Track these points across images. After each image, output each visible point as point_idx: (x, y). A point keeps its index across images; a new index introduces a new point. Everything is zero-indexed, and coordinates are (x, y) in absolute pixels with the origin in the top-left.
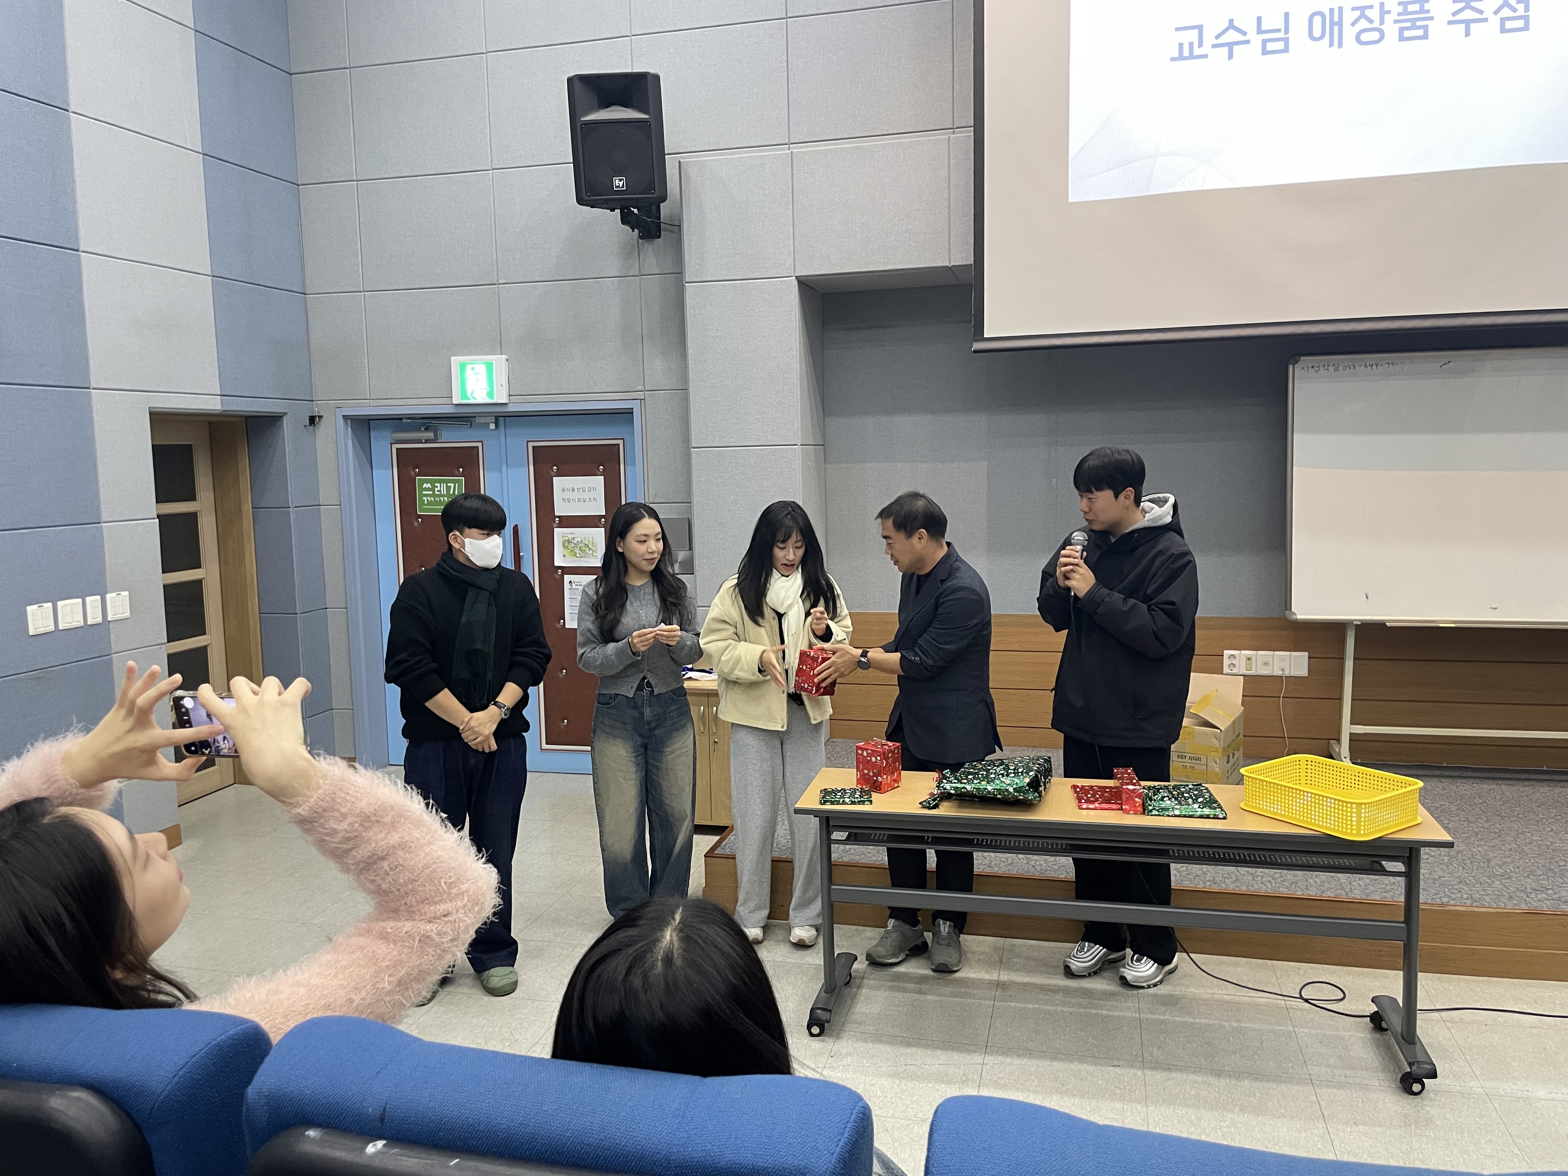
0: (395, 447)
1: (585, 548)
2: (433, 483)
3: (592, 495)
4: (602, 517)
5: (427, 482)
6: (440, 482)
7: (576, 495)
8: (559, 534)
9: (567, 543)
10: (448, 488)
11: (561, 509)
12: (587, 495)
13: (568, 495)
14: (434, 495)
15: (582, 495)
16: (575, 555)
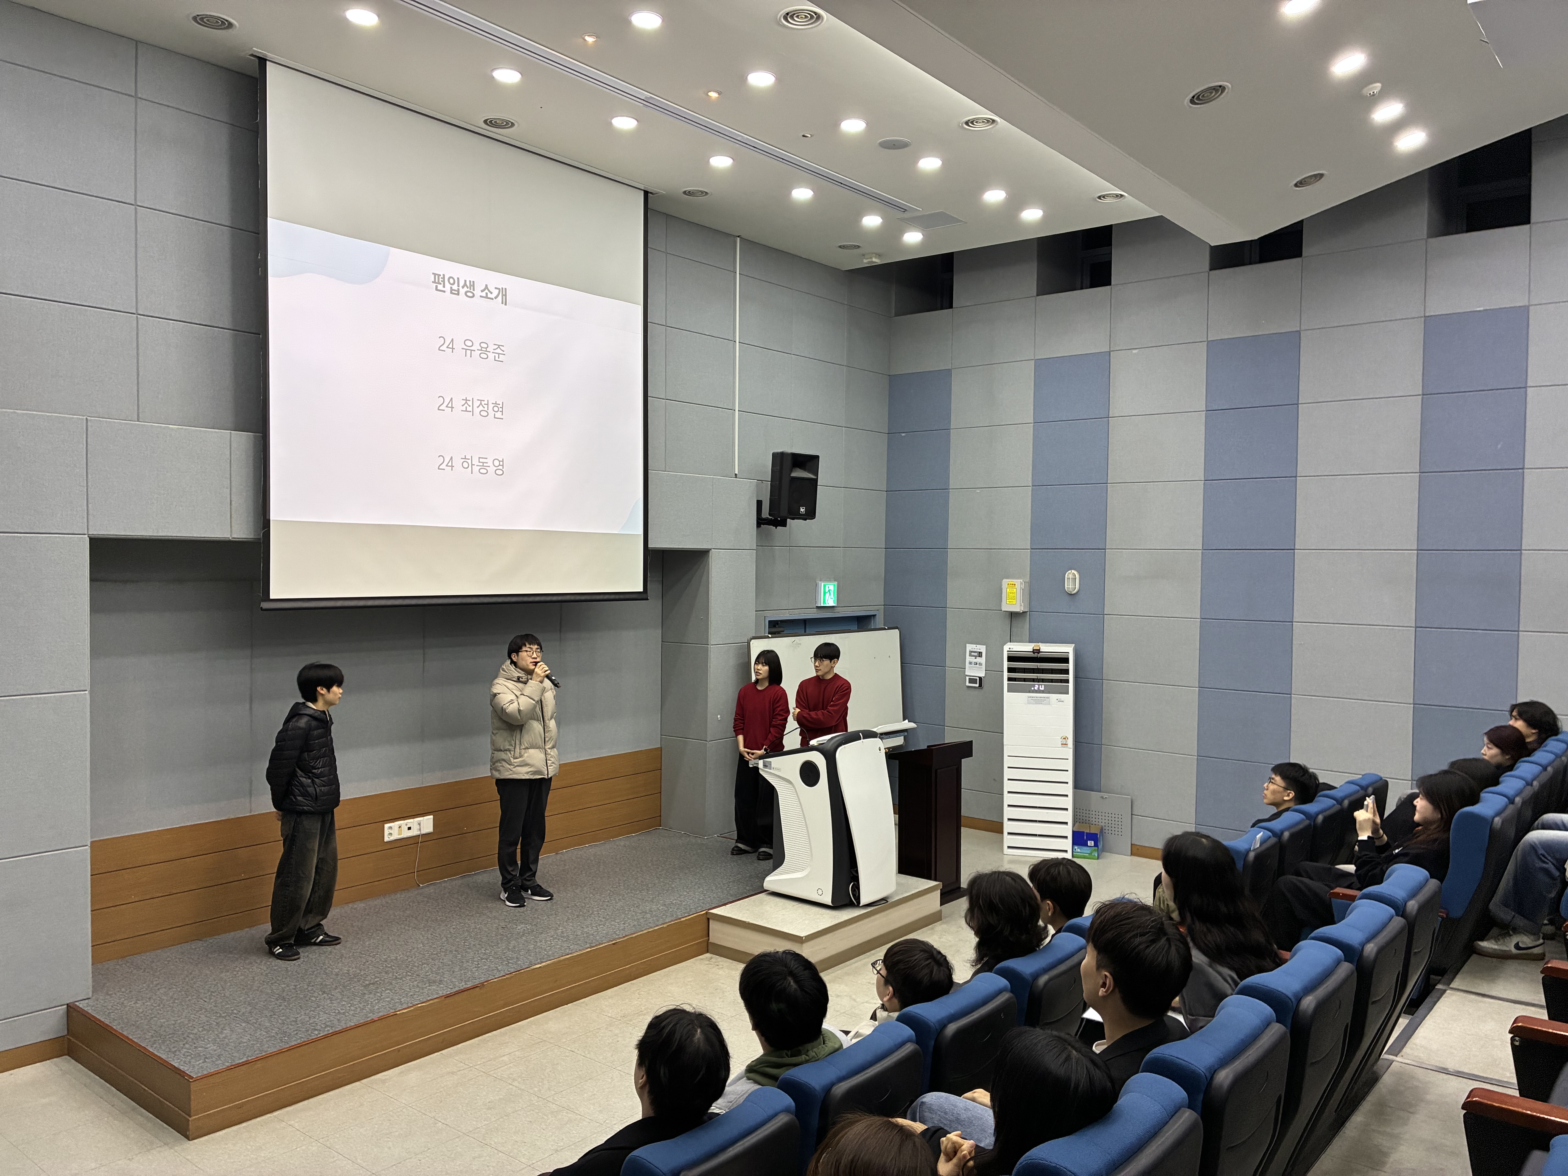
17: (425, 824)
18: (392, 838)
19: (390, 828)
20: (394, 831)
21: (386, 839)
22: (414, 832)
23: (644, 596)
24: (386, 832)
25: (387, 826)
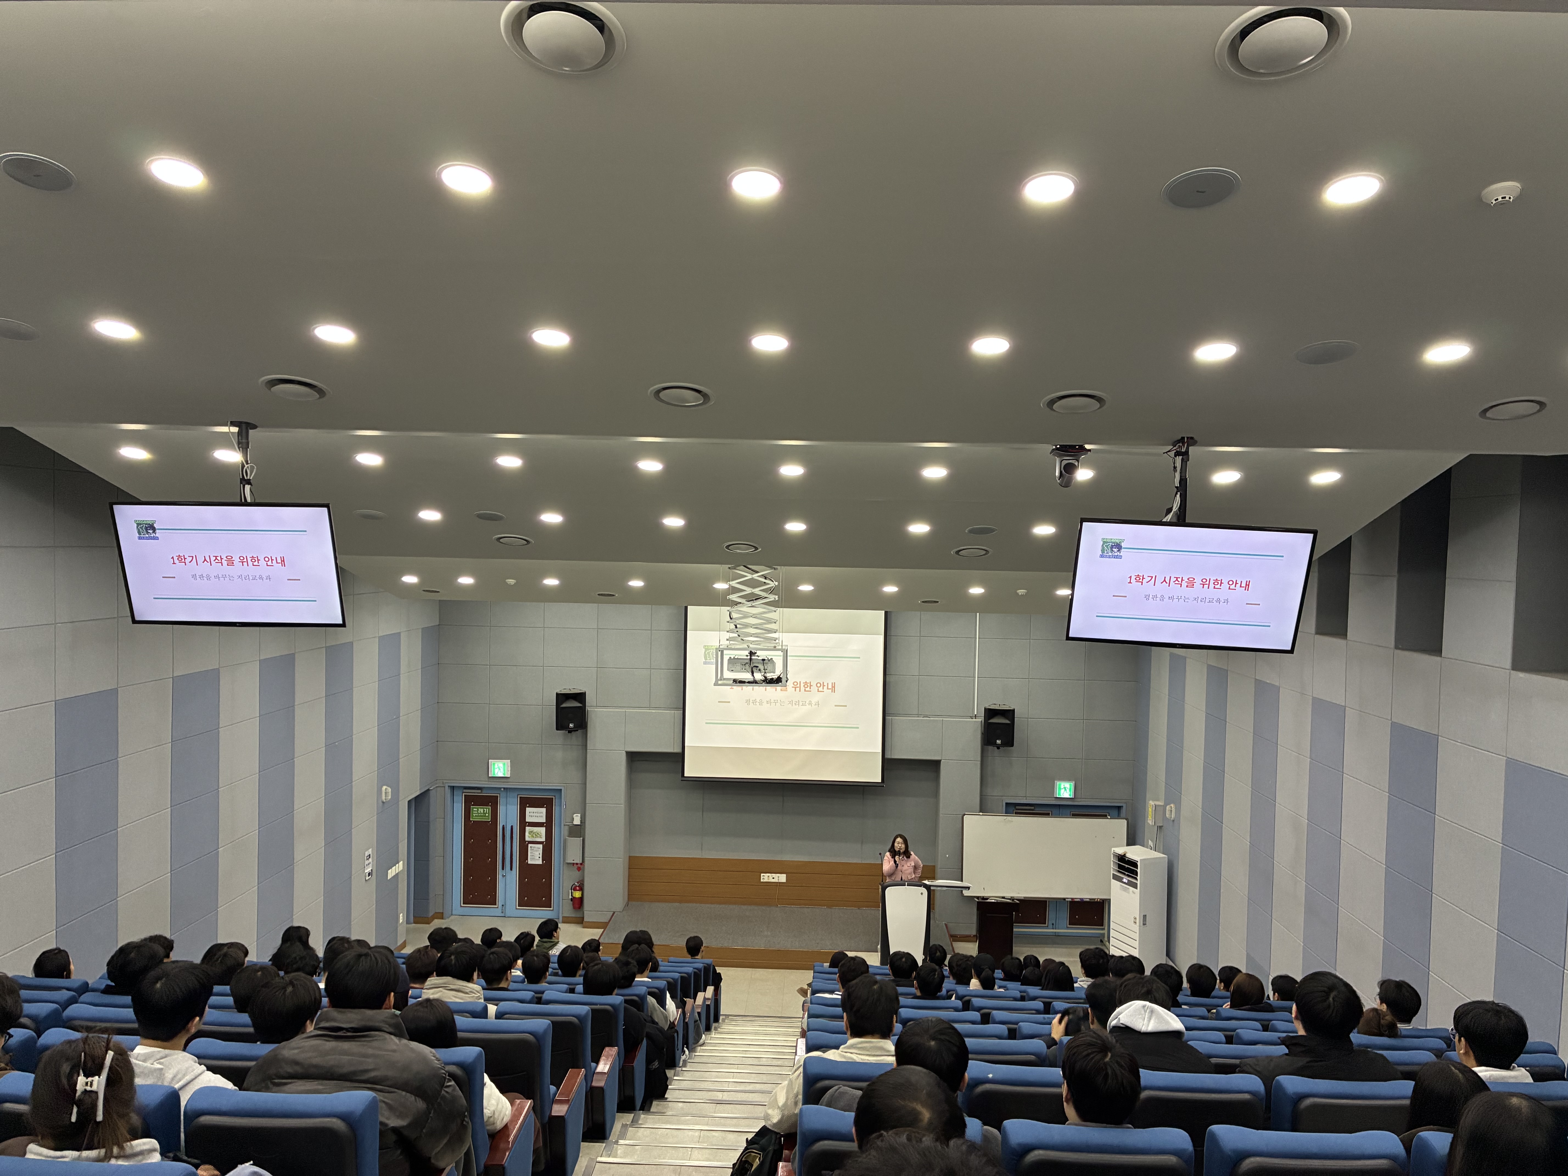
0: (464, 794)
1: (538, 835)
2: (478, 808)
3: (541, 815)
4: (544, 823)
5: (475, 808)
6: (481, 808)
7: (535, 814)
8: (528, 829)
9: (530, 832)
10: (484, 811)
11: (528, 819)
12: (539, 815)
13: (531, 814)
14: (478, 813)
15: (537, 814)
16: (533, 837)
17: (782, 878)
18: (765, 881)
19: (763, 876)
20: (766, 878)
21: (762, 880)
22: (775, 880)
23: (882, 785)
24: (762, 878)
25: (762, 875)
